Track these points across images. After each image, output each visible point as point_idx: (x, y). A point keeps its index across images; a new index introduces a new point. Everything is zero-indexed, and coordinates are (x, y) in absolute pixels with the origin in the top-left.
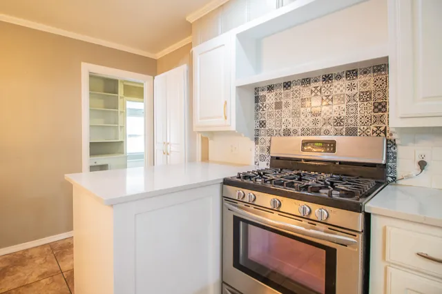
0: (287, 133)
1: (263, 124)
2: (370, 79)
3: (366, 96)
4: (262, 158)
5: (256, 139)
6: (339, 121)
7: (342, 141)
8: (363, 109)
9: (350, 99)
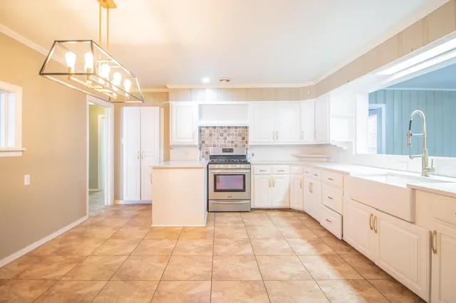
0: (214, 146)
2: (241, 129)
4: (203, 156)
5: (200, 149)
7: (235, 149)
8: (239, 139)
9: (236, 135)
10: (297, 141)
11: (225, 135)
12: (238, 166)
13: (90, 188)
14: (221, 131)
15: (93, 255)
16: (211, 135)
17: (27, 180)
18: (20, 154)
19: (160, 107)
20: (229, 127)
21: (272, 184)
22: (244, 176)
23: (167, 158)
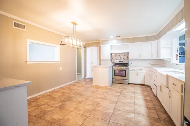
0: (116, 60)
1: (112, 59)
2: (127, 54)
3: (126, 56)
4: (112, 64)
5: (111, 61)
6: (123, 58)
7: (124, 61)
8: (126, 57)
9: (125, 56)
10: (150, 58)
11: (120, 56)
12: (123, 67)
13: (77, 73)
14: (119, 54)
15: (75, 89)
16: (115, 56)
17: (61, 69)
18: (59, 62)
19: (98, 47)
20: (122, 53)
21: (137, 74)
22: (126, 71)
23: (100, 64)
